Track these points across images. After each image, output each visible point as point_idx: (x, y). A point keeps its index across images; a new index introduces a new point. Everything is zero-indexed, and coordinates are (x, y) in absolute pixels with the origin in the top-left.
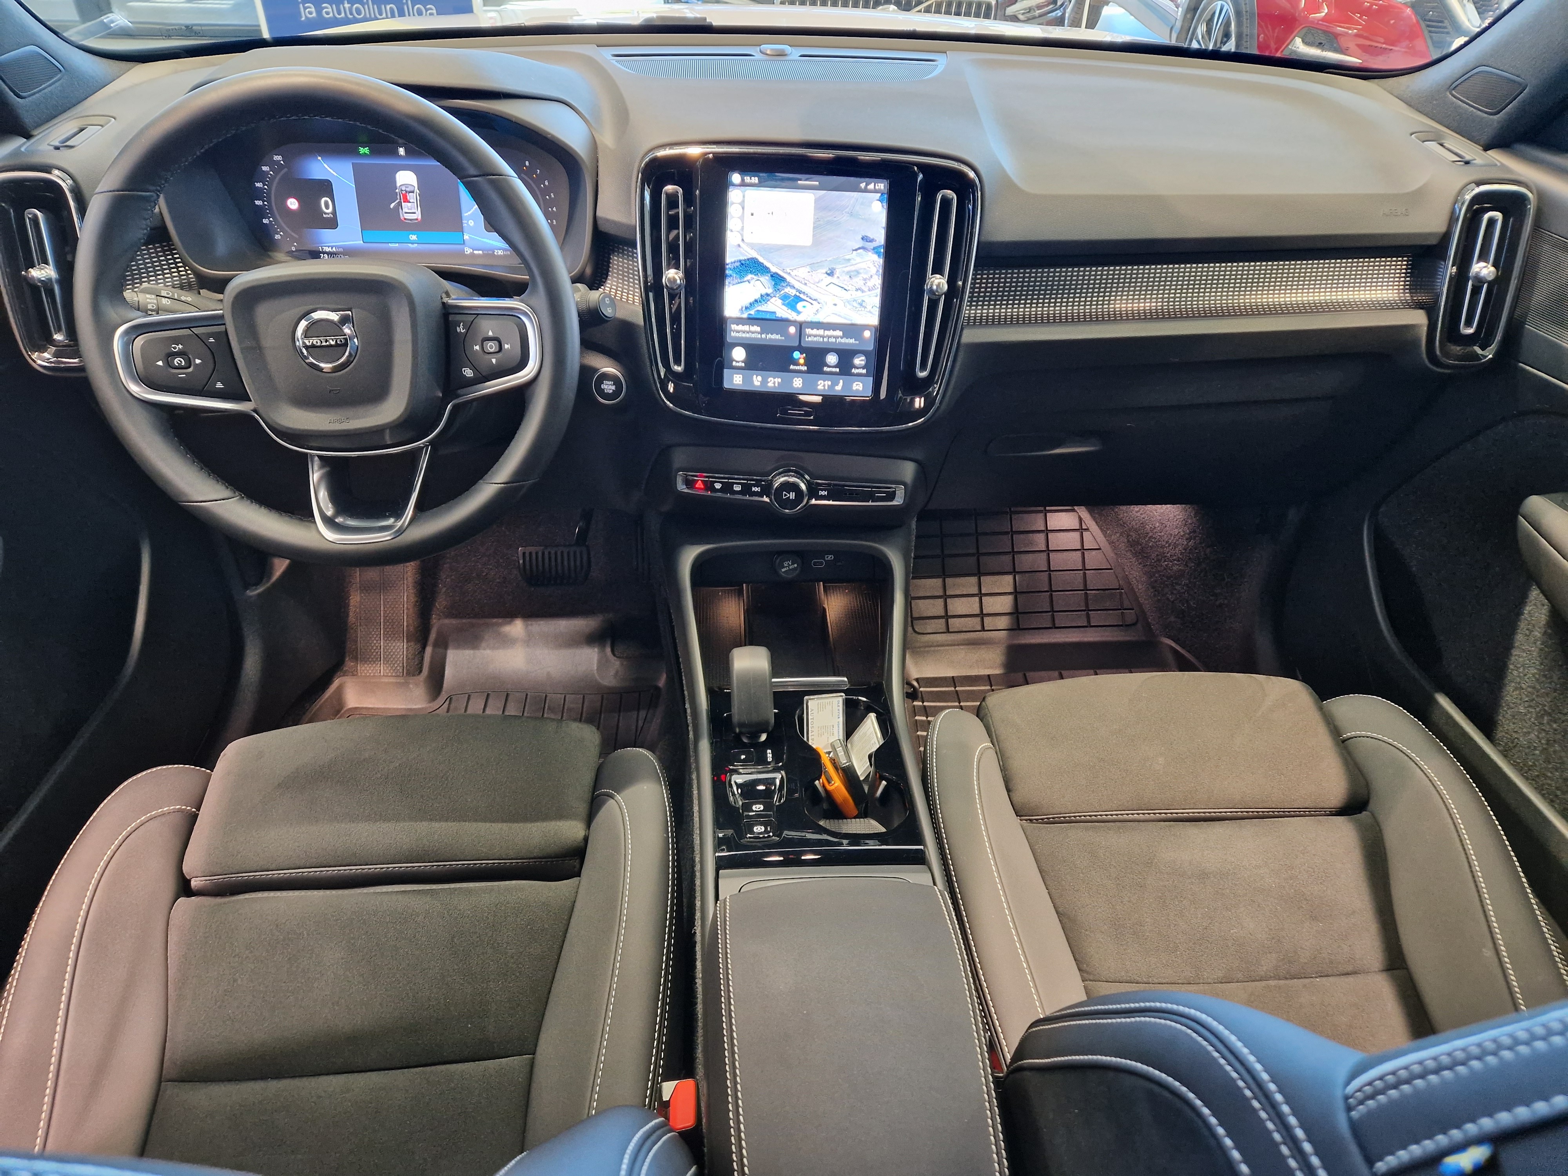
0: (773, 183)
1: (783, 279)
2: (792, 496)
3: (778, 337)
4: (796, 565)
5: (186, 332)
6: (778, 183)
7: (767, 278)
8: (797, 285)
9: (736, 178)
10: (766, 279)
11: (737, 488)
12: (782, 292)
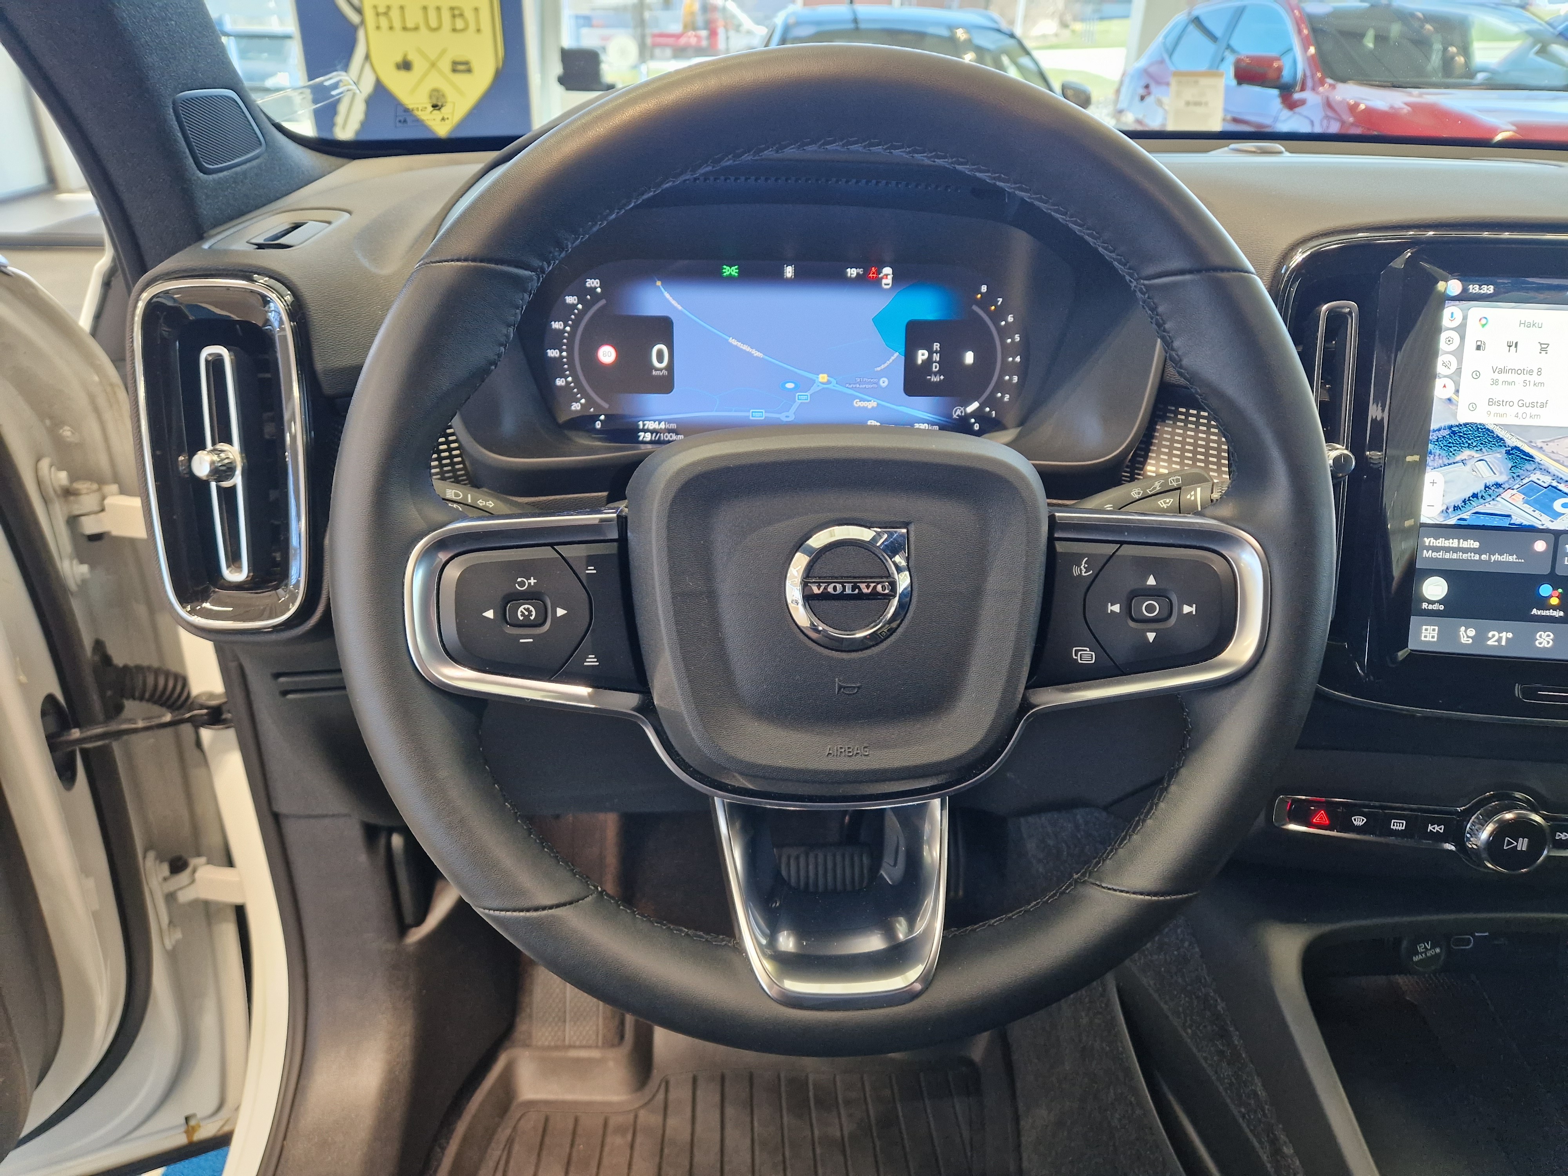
0: (1523, 294)
1: (1530, 458)
2: (1522, 844)
3: (1512, 558)
4: (1438, 950)
5: (547, 553)
6: (1532, 294)
7: (1499, 455)
8: (1554, 467)
9: (1454, 286)
10: (1497, 457)
11: (1398, 825)
12: (1525, 481)
